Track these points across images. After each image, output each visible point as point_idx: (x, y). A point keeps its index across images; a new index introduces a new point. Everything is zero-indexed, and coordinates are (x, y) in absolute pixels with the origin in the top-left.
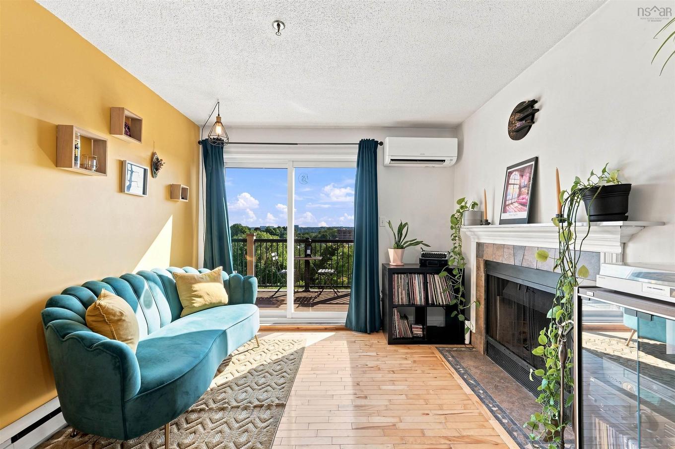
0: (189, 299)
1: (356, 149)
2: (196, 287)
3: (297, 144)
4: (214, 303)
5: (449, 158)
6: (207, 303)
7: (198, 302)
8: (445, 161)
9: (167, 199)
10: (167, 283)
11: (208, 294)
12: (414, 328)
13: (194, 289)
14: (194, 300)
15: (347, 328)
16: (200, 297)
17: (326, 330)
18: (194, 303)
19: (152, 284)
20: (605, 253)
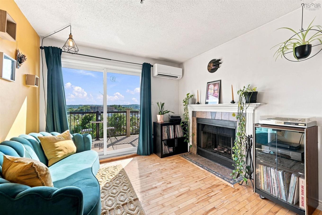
0: (53, 153)
1: (141, 67)
2: (57, 144)
3: (111, 60)
4: (70, 153)
5: (179, 76)
6: (66, 154)
7: (60, 154)
8: (178, 77)
9: (24, 85)
10: (35, 144)
11: (66, 148)
12: (170, 149)
13: (56, 146)
14: (57, 153)
15: (138, 154)
16: (61, 150)
17: (127, 158)
18: (58, 155)
19: (27, 146)
20: (248, 113)
